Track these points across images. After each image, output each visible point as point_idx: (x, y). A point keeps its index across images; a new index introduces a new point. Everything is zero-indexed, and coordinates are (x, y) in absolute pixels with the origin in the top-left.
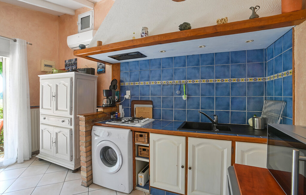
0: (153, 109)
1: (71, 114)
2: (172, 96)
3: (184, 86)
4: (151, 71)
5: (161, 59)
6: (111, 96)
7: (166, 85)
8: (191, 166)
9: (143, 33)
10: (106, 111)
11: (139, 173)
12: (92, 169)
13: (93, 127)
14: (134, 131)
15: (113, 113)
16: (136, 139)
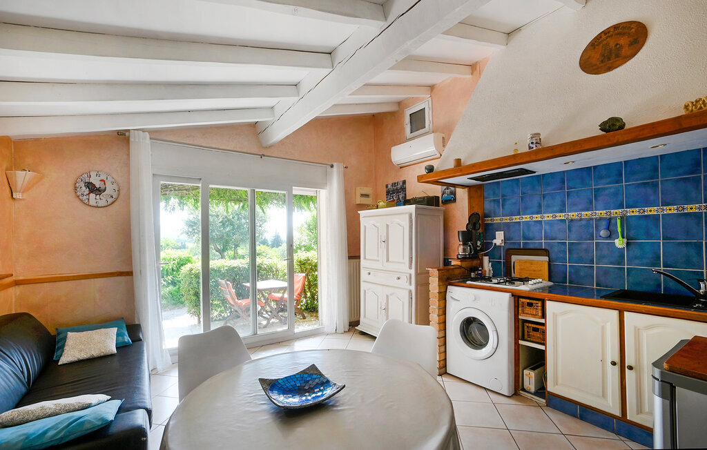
0: (549, 265)
1: (410, 268)
2: (590, 240)
3: (619, 221)
4: (544, 196)
5: (564, 172)
6: (471, 240)
7: (576, 220)
8: (633, 364)
9: (532, 143)
10: (465, 264)
11: (525, 369)
12: (446, 351)
13: (449, 287)
14: (516, 297)
15: (474, 269)
16: (520, 309)
